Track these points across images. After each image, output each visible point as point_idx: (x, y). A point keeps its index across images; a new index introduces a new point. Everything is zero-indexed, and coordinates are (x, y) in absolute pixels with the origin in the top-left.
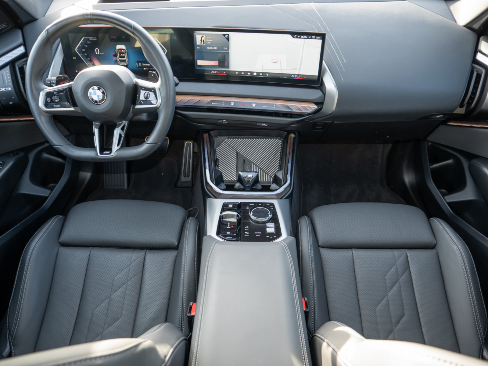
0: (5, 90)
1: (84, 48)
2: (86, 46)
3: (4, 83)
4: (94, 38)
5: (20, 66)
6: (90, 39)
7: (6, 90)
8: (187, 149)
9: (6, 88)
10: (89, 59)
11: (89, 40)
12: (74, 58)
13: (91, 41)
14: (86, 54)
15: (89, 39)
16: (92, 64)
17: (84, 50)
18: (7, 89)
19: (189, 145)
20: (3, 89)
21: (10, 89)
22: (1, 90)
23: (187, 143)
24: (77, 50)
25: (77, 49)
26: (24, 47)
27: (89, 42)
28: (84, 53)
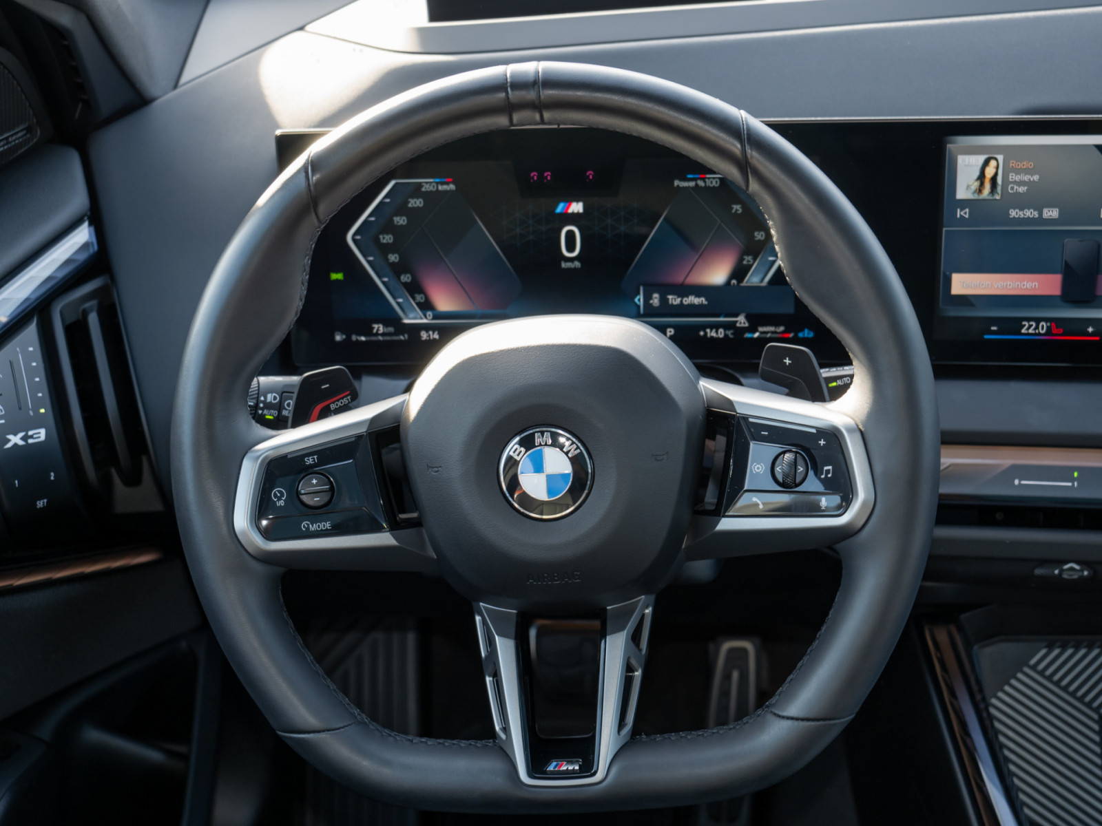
0: (21, 443)
1: (389, 227)
2: (401, 221)
3: (20, 409)
4: (442, 183)
5: (69, 320)
6: (426, 188)
7: (30, 441)
8: (727, 677)
9: (30, 433)
10: (406, 278)
11: (417, 191)
12: (337, 276)
13: (427, 196)
14: (393, 258)
15: (420, 185)
16: (419, 304)
17: (387, 239)
18: (31, 437)
19: (738, 657)
20: (15, 440)
21: (41, 434)
22: (9, 445)
23: (731, 650)
24: (354, 241)
25: (355, 234)
26: (92, 229)
27: (415, 203)
28: (385, 250)
